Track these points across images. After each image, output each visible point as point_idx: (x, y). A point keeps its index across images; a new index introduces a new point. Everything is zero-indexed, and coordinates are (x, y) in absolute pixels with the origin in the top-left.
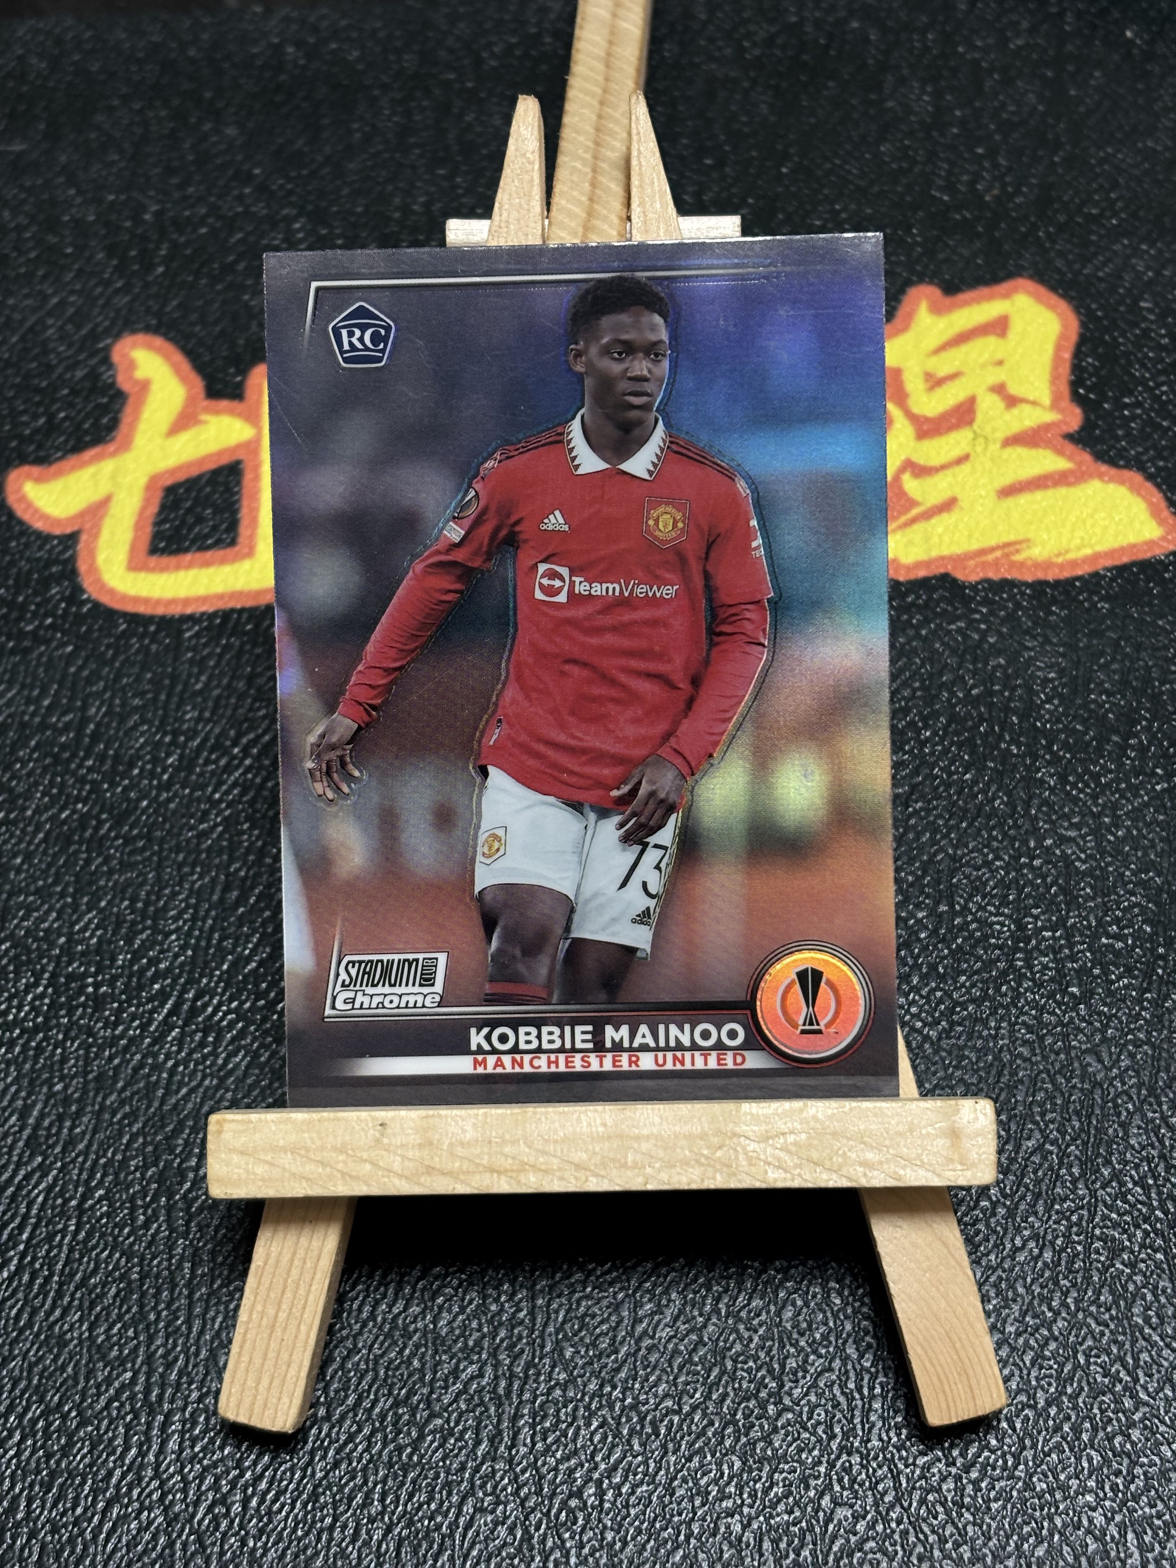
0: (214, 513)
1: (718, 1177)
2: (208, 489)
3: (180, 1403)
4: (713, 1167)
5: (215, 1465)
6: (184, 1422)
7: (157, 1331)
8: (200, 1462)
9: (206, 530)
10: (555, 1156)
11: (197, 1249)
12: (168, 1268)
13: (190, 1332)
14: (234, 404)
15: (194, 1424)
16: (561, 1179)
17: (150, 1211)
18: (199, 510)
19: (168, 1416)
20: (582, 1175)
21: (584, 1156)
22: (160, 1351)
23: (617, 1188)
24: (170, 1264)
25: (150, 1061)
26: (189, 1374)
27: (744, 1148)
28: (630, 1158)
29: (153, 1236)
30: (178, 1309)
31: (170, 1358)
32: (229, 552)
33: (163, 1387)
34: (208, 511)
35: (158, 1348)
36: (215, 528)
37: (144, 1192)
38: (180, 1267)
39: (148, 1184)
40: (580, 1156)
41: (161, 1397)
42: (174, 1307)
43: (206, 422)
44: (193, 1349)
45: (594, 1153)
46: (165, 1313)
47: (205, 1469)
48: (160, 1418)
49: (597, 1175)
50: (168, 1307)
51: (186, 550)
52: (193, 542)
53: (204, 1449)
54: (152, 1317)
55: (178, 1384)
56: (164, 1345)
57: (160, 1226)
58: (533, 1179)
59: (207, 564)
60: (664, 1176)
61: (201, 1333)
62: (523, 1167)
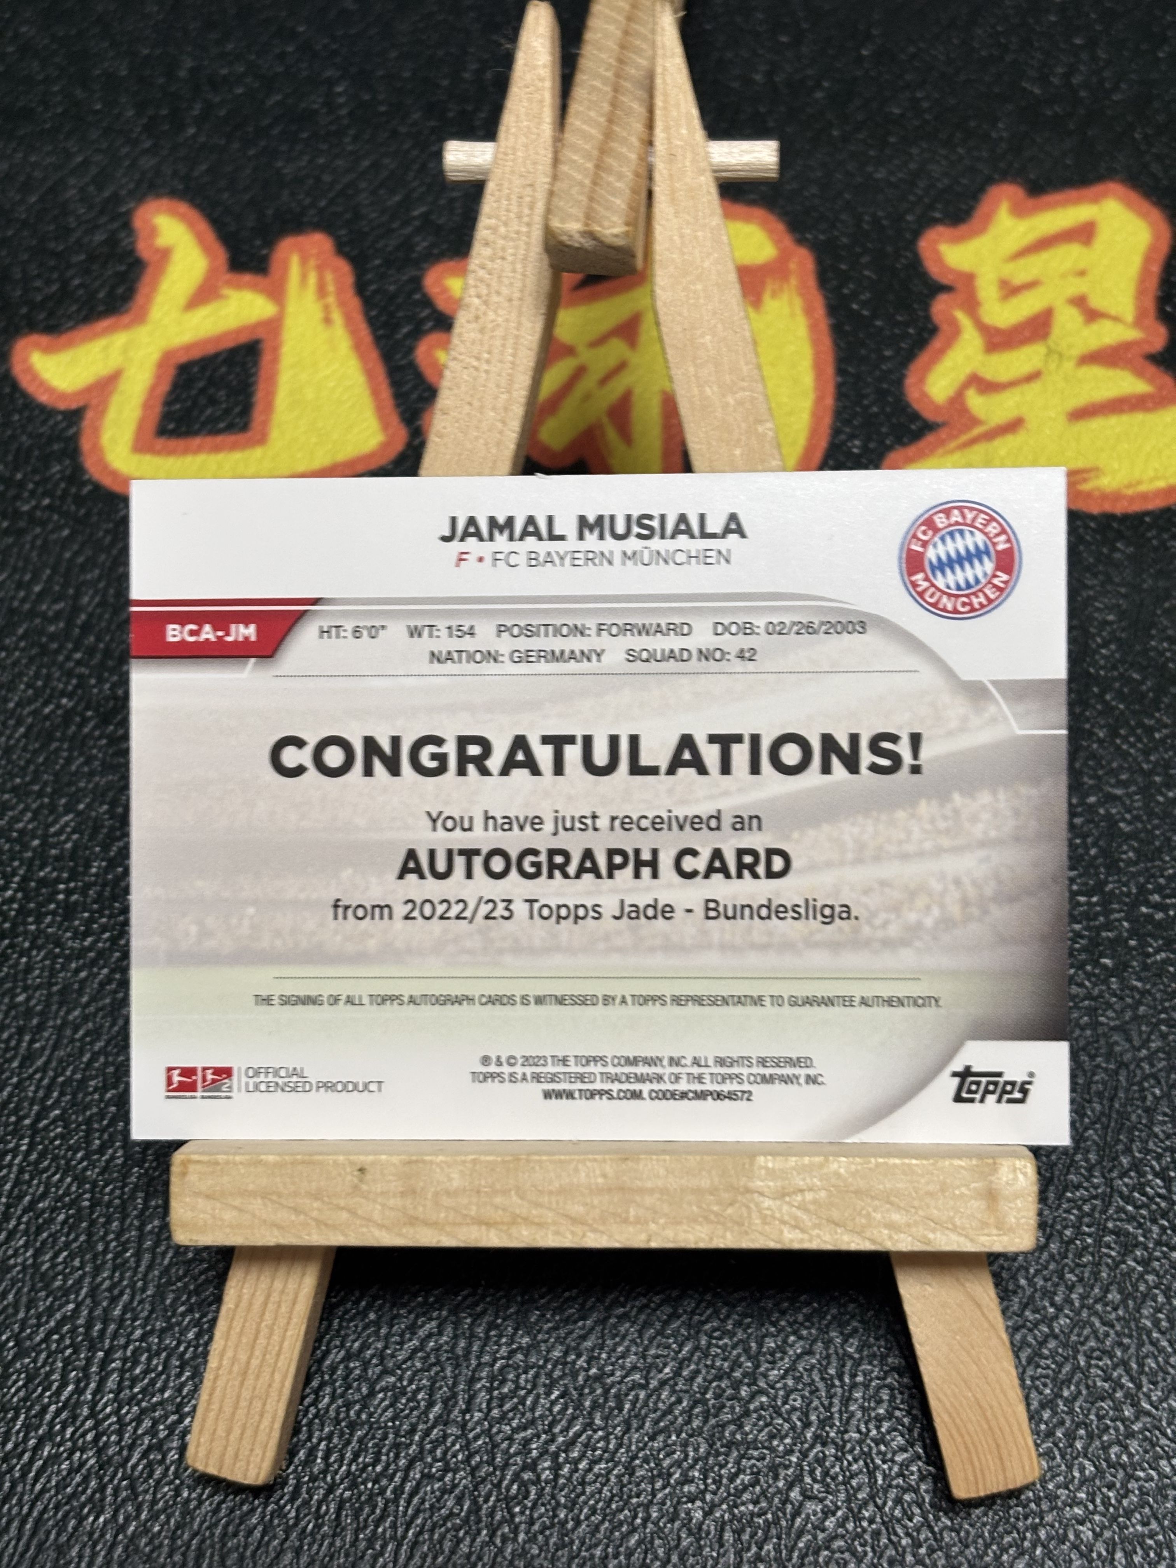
0: (228, 396)
1: (729, 1235)
2: (223, 369)
3: (122, 1341)
4: (723, 1224)
5: (153, 1408)
6: (125, 1360)
7: (104, 1263)
8: (138, 1404)
9: (219, 413)
10: (550, 1209)
11: (152, 1179)
12: (120, 1198)
13: (138, 1266)
14: (259, 279)
15: (136, 1363)
16: (557, 1233)
17: (106, 1136)
18: (211, 391)
19: (108, 1353)
20: (579, 1230)
21: (581, 1209)
22: (107, 1283)
23: (617, 1245)
24: (123, 1193)
25: (118, 976)
26: (134, 1310)
27: (757, 1205)
28: (632, 1212)
29: (108, 1162)
30: (128, 1241)
31: (116, 1292)
32: (240, 437)
33: (105, 1322)
34: (222, 393)
35: (104, 1280)
36: (227, 411)
37: (102, 1115)
38: (133, 1197)
39: (107, 1106)
40: (577, 1209)
41: (103, 1332)
42: (123, 1239)
43: (226, 297)
44: (140, 1284)
45: (593, 1207)
46: (114, 1244)
47: (143, 1412)
48: (101, 1354)
49: (595, 1231)
50: (117, 1239)
51: (196, 433)
52: (204, 424)
53: (143, 1391)
54: (100, 1247)
55: (122, 1320)
56: (111, 1277)
57: (115, 1152)
58: (525, 1233)
59: (217, 449)
60: (669, 1233)
61: (150, 1268)
62: (515, 1220)
